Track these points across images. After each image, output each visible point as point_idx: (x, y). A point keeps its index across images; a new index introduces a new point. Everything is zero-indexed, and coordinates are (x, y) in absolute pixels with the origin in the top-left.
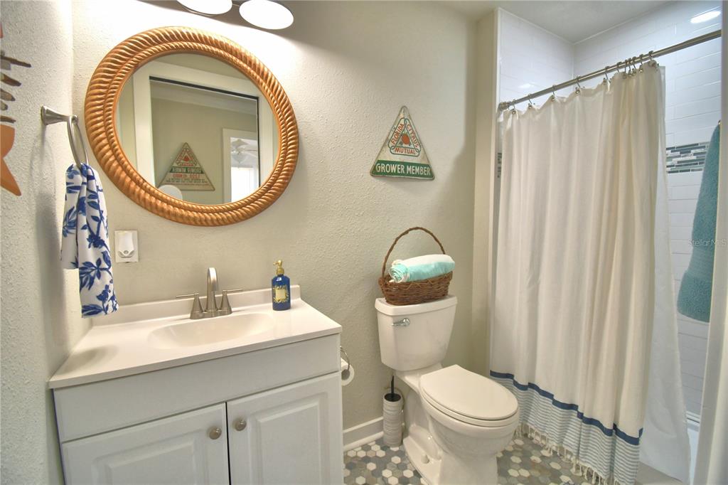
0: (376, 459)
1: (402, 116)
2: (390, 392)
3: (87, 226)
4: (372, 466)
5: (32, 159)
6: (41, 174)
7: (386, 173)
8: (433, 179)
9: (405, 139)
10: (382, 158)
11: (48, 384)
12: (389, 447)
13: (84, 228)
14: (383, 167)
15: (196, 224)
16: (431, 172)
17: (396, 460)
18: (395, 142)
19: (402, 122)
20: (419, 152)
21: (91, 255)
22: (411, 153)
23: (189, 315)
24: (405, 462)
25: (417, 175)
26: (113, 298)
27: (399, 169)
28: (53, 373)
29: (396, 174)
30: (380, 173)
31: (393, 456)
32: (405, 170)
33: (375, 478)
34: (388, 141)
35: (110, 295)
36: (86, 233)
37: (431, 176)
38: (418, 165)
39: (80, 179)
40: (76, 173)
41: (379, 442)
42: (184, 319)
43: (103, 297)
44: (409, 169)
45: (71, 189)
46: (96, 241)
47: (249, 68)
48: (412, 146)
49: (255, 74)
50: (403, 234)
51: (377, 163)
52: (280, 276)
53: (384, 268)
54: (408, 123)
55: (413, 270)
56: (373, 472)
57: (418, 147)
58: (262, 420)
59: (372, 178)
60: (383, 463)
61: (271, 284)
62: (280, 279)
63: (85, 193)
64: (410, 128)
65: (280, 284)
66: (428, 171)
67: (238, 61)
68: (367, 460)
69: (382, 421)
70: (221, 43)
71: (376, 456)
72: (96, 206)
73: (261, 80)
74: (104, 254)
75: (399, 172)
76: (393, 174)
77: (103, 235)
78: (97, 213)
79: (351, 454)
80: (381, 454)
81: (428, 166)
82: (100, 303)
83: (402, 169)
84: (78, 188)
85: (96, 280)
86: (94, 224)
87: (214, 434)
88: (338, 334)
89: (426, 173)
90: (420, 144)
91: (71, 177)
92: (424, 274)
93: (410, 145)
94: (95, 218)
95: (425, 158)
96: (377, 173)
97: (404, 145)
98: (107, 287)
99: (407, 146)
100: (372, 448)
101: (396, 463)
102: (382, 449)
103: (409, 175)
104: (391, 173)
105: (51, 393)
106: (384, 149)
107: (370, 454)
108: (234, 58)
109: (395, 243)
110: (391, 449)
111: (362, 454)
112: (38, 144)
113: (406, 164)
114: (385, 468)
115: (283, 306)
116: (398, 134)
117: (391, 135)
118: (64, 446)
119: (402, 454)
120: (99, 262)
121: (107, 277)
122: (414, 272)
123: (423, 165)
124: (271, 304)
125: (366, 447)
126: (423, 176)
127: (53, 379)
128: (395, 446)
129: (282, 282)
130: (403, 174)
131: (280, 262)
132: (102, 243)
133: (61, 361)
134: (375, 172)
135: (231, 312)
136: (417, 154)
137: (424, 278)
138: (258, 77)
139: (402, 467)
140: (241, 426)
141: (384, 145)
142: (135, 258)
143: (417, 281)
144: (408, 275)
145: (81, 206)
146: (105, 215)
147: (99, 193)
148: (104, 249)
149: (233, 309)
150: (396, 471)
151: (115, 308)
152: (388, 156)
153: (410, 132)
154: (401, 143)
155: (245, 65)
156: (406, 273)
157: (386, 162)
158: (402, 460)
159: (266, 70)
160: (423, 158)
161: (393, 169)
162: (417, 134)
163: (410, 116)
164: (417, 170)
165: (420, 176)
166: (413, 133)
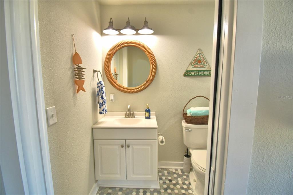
0: (178, 174)
1: (198, 53)
2: (187, 154)
3: (101, 95)
4: (175, 176)
5: (91, 81)
6: (93, 84)
7: (190, 75)
9: (199, 61)
10: (188, 70)
11: (92, 127)
12: (184, 173)
13: (100, 95)
14: (189, 73)
15: (127, 93)
17: (185, 177)
18: (195, 63)
19: (198, 55)
20: (206, 66)
21: (101, 101)
22: (202, 67)
23: (124, 117)
24: (187, 179)
26: (106, 111)
27: (195, 73)
28: (93, 125)
29: (194, 75)
30: (187, 75)
31: (184, 175)
32: (199, 73)
33: (174, 179)
34: (191, 63)
35: (105, 110)
36: (100, 96)
38: (205, 71)
39: (99, 85)
40: (99, 83)
41: (181, 170)
42: (123, 117)
43: (103, 110)
45: (98, 87)
46: (102, 98)
47: (142, 48)
48: (202, 64)
49: (144, 49)
50: (193, 98)
51: (186, 71)
52: (147, 109)
53: (184, 110)
54: (201, 55)
55: (194, 112)
56: (175, 178)
57: (206, 64)
58: (134, 147)
59: (184, 77)
60: (179, 176)
61: (145, 111)
62: (147, 110)
63: (100, 88)
65: (147, 111)
67: (139, 46)
68: (175, 173)
69: (183, 163)
70: (134, 42)
71: (178, 173)
72: (102, 90)
73: (145, 50)
74: (104, 101)
75: (195, 74)
76: (193, 75)
77: (104, 97)
78: (103, 92)
79: (171, 170)
80: (180, 173)
82: (102, 112)
83: (197, 73)
84: (99, 87)
85: (102, 106)
86: (102, 94)
87: (122, 147)
88: (156, 129)
89: (209, 74)
90: (207, 62)
91: (98, 84)
92: (198, 114)
93: (201, 63)
94: (102, 93)
96: (186, 75)
98: (104, 108)
99: (200, 64)
100: (178, 171)
101: (184, 178)
102: (182, 172)
103: (200, 75)
104: (192, 75)
105: (92, 129)
106: (189, 66)
107: (177, 172)
108: (138, 46)
109: (189, 101)
110: (185, 173)
111: (174, 171)
112: (93, 78)
113: (199, 71)
114: (179, 178)
115: (148, 118)
116: (196, 60)
117: (193, 60)
118: (94, 140)
119: (188, 176)
120: (103, 103)
121: (104, 106)
122: (194, 113)
123: (208, 71)
124: (145, 117)
125: (176, 170)
127: (93, 126)
128: (187, 173)
129: (148, 111)
130: (197, 75)
131: (148, 105)
132: (103, 98)
133: (96, 123)
134: (185, 75)
135: (134, 117)
136: (205, 67)
137: (199, 115)
138: (144, 50)
139: (186, 180)
140: (128, 147)
141: (190, 65)
142: (114, 101)
143: (196, 116)
144: (191, 114)
145: (100, 91)
146: (105, 92)
147: (103, 87)
148: (104, 100)
149: (135, 117)
150: (183, 180)
151: (106, 113)
152: (191, 68)
154: (197, 63)
155: (141, 47)
156: (191, 113)
157: (190, 71)
158: (187, 178)
159: (147, 47)
160: (208, 68)
161: (193, 73)
162: (205, 59)
163: (202, 52)
164: (205, 73)
165: (206, 75)
166: (203, 58)
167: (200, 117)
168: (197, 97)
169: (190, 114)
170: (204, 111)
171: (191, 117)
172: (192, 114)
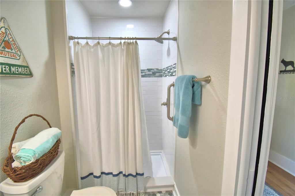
1: (2, 25)
8: (32, 77)
16: (30, 71)
20: (20, 56)
22: (13, 57)
25: (20, 74)
27: (4, 69)
29: (2, 73)
32: (10, 70)
37: (30, 74)
38: (20, 66)
44: (13, 69)
48: (13, 51)
50: (21, 123)
54: (8, 32)
57: (19, 53)
64: (10, 37)
66: (28, 71)
75: (4, 71)
81: (27, 67)
83: (7, 69)
89: (27, 72)
90: (20, 50)
93: (12, 50)
95: (25, 61)
97: (6, 50)
99: (10, 50)
103: (14, 74)
113: (10, 65)
122: (41, 151)
123: (24, 67)
126: (25, 74)
130: (8, 73)
136: (18, 58)
153: (11, 40)
160: (23, 61)
162: (16, 42)
163: (9, 27)
164: (20, 70)
165: (22, 74)
166: (13, 40)
167: (49, 152)
168: (26, 118)
169: (34, 158)
170: (51, 140)
171: (37, 161)
172: (39, 155)
